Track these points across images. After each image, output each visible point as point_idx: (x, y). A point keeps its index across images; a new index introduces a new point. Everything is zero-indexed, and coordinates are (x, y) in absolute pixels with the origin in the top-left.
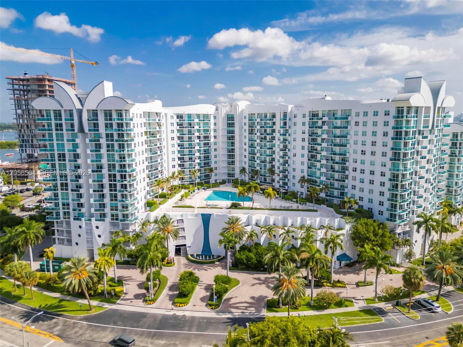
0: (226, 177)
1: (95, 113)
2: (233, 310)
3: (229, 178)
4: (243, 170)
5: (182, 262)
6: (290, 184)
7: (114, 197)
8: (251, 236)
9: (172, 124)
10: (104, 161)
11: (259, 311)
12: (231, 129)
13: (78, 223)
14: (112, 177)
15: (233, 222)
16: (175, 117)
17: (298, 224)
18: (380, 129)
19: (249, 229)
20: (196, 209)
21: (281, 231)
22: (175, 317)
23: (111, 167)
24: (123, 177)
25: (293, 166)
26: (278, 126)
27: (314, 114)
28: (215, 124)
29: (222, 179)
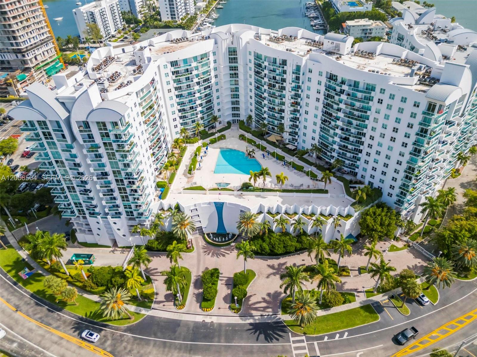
0: (230, 119)
2: (254, 313)
3: (234, 118)
5: (200, 244)
6: (300, 140)
7: (125, 198)
9: (167, 75)
10: (108, 169)
11: (275, 313)
12: (233, 65)
13: (94, 219)
14: (119, 182)
16: (169, 65)
18: (406, 118)
19: (260, 218)
20: (208, 192)
21: (293, 220)
22: (204, 325)
23: (117, 173)
25: (304, 124)
26: (289, 77)
27: (332, 77)
28: (215, 61)
29: (227, 120)
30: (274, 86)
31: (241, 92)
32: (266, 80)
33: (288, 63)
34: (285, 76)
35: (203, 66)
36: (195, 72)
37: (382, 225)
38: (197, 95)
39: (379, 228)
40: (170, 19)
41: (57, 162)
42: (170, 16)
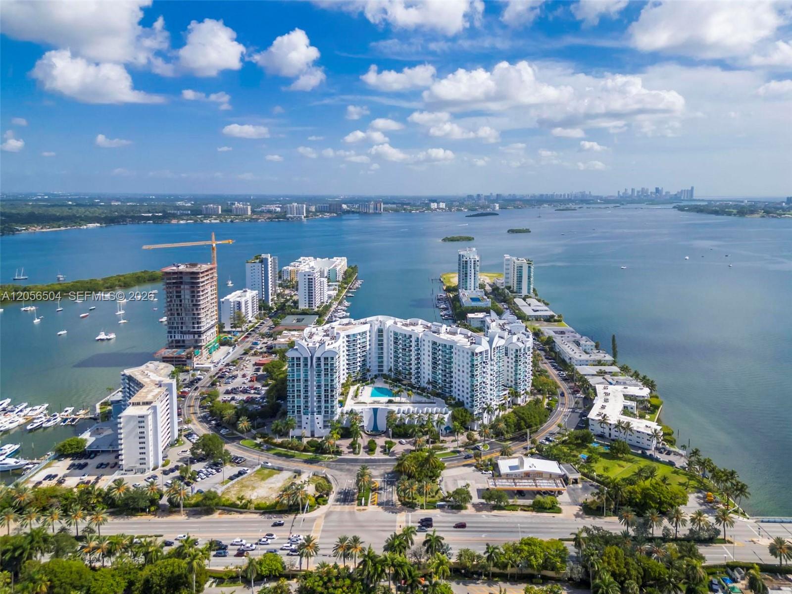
0: (377, 373)
1: (319, 359)
2: (395, 455)
3: (379, 373)
4: (390, 370)
6: (421, 381)
7: (326, 402)
8: (401, 420)
10: (323, 383)
11: (407, 454)
12: (380, 338)
13: (306, 416)
14: (326, 391)
15: (391, 412)
16: (345, 337)
17: (425, 412)
18: (465, 360)
19: (399, 415)
20: (368, 405)
21: (417, 416)
23: (326, 385)
24: (332, 391)
25: (423, 370)
26: (413, 344)
27: (434, 343)
28: (370, 336)
29: (374, 374)
30: (405, 350)
31: (385, 355)
32: (401, 346)
33: (413, 337)
34: (411, 344)
35: (363, 338)
36: (359, 341)
37: (462, 415)
38: (359, 355)
39: (460, 418)
40: (307, 307)
41: (297, 380)
42: (307, 305)
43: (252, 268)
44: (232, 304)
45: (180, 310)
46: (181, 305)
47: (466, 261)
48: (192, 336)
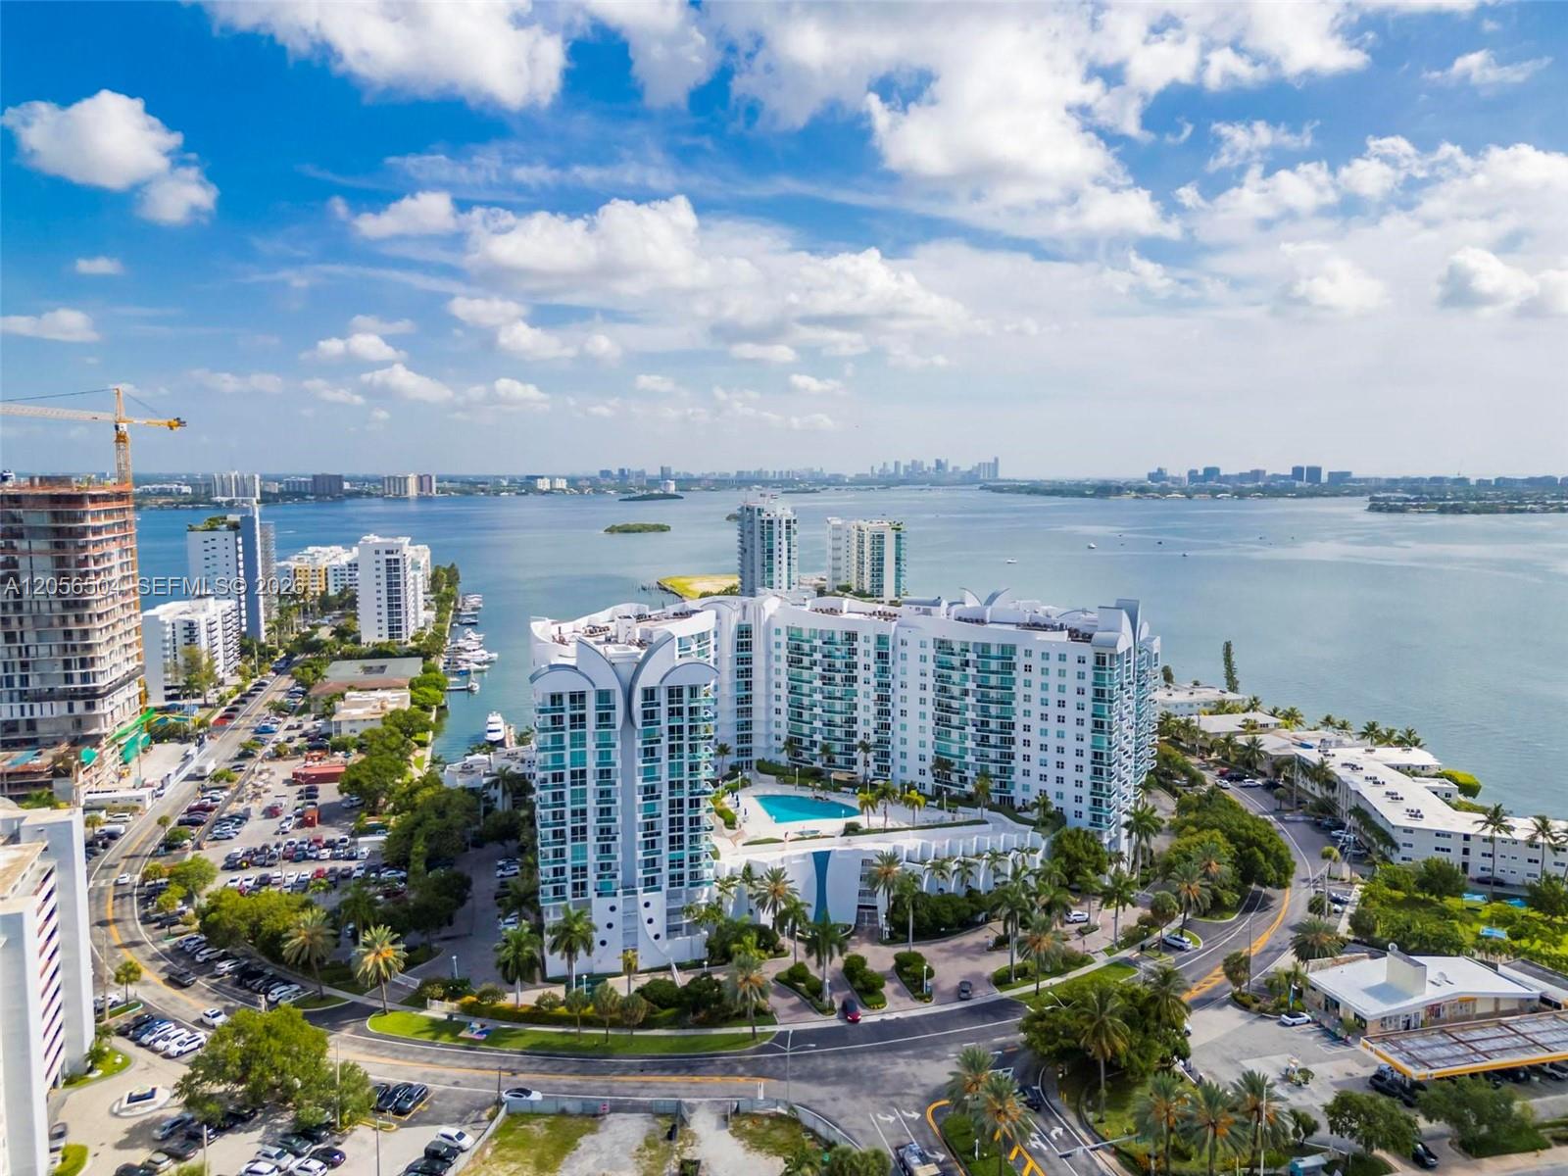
0: (734, 759)
1: (649, 694)
3: (741, 759)
6: (895, 769)
7: (675, 842)
10: (664, 778)
12: (745, 654)
13: (608, 901)
14: (676, 805)
17: (972, 849)
18: (1071, 683)
19: (901, 869)
20: (788, 845)
21: (953, 867)
23: (676, 787)
24: (695, 804)
25: (901, 735)
26: (865, 657)
27: (943, 645)
28: (716, 647)
29: (728, 762)
30: (833, 679)
31: (758, 703)
32: (815, 670)
33: (860, 635)
40: (385, 639)
41: (573, 775)
42: (386, 632)
43: (208, 546)
44: (169, 629)
45: (15, 623)
46: (18, 607)
47: (770, 522)
48: (64, 704)
